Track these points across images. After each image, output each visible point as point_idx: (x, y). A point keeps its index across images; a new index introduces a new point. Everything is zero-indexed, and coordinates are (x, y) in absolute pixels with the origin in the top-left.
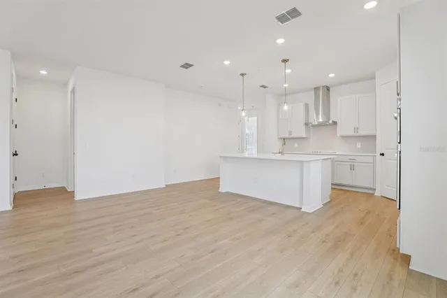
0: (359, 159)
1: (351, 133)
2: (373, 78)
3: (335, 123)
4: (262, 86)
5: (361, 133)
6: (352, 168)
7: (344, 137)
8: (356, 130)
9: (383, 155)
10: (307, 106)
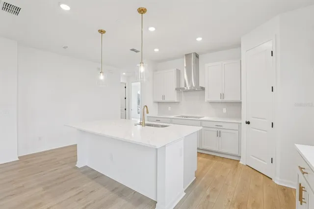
0: (225, 126)
1: (218, 99)
2: (239, 45)
3: (203, 89)
4: (133, 50)
5: (227, 99)
6: (219, 134)
7: (211, 103)
8: (222, 96)
9: (248, 123)
10: (179, 72)
